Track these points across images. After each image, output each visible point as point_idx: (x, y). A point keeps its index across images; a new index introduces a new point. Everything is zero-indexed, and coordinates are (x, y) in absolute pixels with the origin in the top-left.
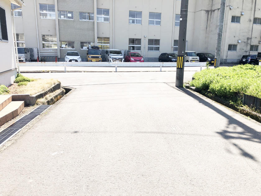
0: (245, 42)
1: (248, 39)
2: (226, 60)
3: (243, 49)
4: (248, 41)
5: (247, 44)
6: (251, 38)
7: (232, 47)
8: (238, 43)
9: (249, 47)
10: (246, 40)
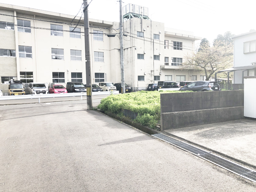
0: (150, 74)
1: (151, 71)
2: (137, 88)
3: (149, 79)
4: (152, 73)
5: (151, 75)
6: (154, 71)
7: (141, 78)
8: (145, 74)
9: (153, 78)
10: (150, 72)
